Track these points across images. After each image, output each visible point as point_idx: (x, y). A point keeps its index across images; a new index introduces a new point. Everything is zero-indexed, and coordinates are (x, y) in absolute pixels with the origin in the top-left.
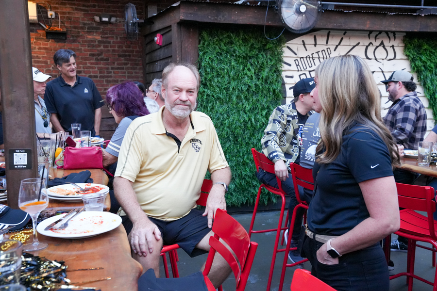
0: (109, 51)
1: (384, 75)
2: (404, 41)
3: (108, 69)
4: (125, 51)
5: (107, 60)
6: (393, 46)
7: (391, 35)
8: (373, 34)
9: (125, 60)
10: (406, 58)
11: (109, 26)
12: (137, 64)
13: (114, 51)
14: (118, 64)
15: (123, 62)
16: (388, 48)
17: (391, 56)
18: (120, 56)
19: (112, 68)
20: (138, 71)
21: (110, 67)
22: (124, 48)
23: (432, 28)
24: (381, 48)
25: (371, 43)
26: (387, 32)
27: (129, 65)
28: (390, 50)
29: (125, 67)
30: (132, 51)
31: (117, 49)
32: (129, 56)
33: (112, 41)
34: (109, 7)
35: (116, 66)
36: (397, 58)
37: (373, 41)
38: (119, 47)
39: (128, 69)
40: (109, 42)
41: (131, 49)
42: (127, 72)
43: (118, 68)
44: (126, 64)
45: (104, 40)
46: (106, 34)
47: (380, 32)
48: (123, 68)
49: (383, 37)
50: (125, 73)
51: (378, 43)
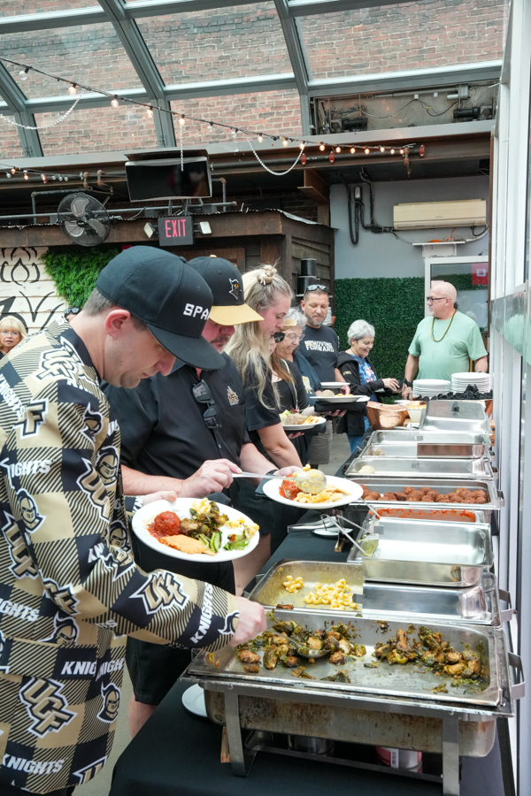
1: (28, 301)
2: (44, 257)
6: (33, 264)
7: (31, 252)
8: (8, 252)
10: (50, 278)
16: (29, 267)
17: (33, 276)
23: (44, 241)
24: (20, 267)
25: (6, 262)
26: (24, 249)
28: (32, 270)
36: (40, 279)
37: (8, 259)
47: (15, 249)
49: (21, 254)
51: (15, 261)
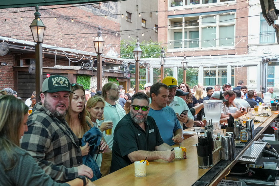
0: (3, 77)
2: (108, 78)
3: (3, 84)
4: (8, 77)
5: (3, 80)
9: (9, 80)
11: (4, 67)
12: (12, 82)
13: (5, 77)
14: (6, 82)
15: (8, 81)
18: (7, 79)
19: (5, 84)
20: (12, 85)
21: (4, 83)
22: (8, 76)
27: (10, 83)
29: (8, 83)
30: (11, 77)
31: (6, 76)
32: (10, 79)
33: (5, 73)
34: (4, 59)
35: (6, 83)
38: (7, 75)
39: (9, 84)
40: (4, 73)
41: (10, 76)
42: (9, 85)
43: (6, 84)
44: (9, 82)
45: (2, 72)
46: (3, 70)
48: (7, 84)
50: (8, 85)
